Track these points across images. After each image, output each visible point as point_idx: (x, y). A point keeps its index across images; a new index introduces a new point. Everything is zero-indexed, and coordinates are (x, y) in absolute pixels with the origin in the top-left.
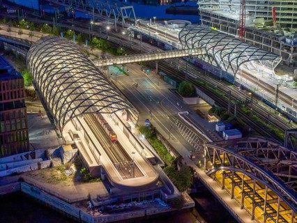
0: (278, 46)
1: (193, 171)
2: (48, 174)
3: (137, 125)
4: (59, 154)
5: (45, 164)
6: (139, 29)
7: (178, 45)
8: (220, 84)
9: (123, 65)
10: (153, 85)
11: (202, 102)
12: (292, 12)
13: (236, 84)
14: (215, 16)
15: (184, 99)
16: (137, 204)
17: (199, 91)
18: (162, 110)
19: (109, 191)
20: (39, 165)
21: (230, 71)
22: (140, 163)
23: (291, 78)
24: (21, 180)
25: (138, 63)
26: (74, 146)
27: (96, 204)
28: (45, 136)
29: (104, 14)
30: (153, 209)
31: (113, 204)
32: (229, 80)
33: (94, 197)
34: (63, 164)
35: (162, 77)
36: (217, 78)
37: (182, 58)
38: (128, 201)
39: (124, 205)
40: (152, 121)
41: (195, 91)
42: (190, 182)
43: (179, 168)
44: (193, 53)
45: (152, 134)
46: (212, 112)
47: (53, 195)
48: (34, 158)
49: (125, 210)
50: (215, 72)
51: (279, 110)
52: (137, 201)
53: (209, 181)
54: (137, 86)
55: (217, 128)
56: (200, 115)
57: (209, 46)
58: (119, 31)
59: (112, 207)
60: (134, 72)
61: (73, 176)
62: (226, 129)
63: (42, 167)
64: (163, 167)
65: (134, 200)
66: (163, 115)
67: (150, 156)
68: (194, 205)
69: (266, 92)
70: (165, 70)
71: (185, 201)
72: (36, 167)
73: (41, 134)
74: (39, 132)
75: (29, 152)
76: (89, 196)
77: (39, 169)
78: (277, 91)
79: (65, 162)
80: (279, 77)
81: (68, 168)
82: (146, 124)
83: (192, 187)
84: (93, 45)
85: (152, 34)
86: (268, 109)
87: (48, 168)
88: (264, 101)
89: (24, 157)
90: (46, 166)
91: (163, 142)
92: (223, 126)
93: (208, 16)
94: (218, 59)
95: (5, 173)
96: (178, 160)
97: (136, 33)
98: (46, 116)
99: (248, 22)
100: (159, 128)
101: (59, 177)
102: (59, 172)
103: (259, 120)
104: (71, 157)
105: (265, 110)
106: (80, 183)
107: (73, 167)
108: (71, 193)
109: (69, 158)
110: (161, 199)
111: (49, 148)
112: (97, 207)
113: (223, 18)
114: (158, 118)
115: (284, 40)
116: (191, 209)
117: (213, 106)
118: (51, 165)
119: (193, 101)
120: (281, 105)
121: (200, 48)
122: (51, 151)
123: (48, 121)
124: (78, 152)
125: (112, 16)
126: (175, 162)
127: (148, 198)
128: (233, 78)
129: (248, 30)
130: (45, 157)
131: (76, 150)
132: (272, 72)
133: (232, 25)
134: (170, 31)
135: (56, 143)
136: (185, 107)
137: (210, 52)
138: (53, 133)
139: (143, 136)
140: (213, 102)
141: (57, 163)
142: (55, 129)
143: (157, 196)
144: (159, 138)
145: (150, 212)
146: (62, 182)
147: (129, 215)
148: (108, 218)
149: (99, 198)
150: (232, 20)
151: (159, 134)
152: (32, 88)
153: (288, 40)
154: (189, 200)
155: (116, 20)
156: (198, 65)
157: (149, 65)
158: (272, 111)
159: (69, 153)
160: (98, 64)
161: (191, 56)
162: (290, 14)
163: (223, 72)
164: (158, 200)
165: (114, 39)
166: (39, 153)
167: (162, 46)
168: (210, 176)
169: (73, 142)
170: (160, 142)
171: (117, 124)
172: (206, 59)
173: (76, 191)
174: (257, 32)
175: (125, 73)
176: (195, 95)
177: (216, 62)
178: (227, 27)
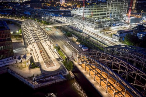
0: (94, 22)
1: (73, 63)
2: (20, 65)
3: (53, 46)
4: (25, 57)
5: (19, 61)
6: (55, 18)
7: (66, 22)
8: (78, 33)
9: (50, 27)
10: (59, 33)
11: (74, 38)
13: (83, 33)
14: (75, 15)
15: (68, 37)
16: (52, 77)
17: (72, 35)
18: (62, 41)
19: (42, 72)
20: (17, 61)
21: (81, 29)
23: (99, 31)
24: (8, 68)
25: (54, 27)
26: (31, 54)
28: (22, 50)
29: (46, 15)
30: (58, 80)
31: (43, 78)
35: (61, 31)
36: (77, 31)
37: (67, 26)
38: (49, 77)
39: (47, 79)
40: (58, 44)
41: (71, 35)
42: (72, 67)
43: (68, 62)
44: (70, 24)
45: (58, 49)
46: (77, 41)
47: (19, 75)
48: (15, 59)
50: (76, 30)
51: (98, 40)
53: (79, 67)
54: (54, 33)
55: (80, 46)
56: (73, 42)
57: (75, 22)
58: (50, 19)
60: (53, 30)
61: (29, 66)
62: (83, 47)
63: (18, 62)
64: (62, 61)
66: (62, 42)
67: (57, 57)
68: (74, 77)
69: (93, 35)
70: (62, 29)
71: (71, 76)
72: (16, 62)
73: (20, 50)
74: (20, 49)
75: (13, 57)
76: (33, 75)
77: (17, 63)
79: (27, 60)
80: (96, 31)
81: (27, 62)
82: (56, 45)
83: (73, 69)
84: (42, 23)
85: (59, 20)
86: (94, 40)
87: (20, 62)
88: (93, 37)
89: (11, 59)
90: (19, 62)
91: (62, 51)
92: (82, 46)
93: (73, 15)
94: (78, 26)
95: (2, 65)
96: (68, 59)
97: (54, 20)
98: (23, 43)
99: (85, 16)
100: (61, 47)
101: (24, 66)
102: (24, 64)
103: (92, 43)
104: (29, 58)
105: (93, 40)
106: (31, 69)
107: (29, 62)
108: (27, 74)
110: (62, 75)
111: (21, 55)
112: (36, 80)
113: (78, 15)
114: (60, 43)
115: (96, 20)
117: (77, 39)
121: (72, 23)
122: (22, 56)
123: (24, 45)
124: (32, 56)
125: (48, 16)
126: (66, 59)
127: (57, 75)
128: (82, 31)
129: (85, 18)
130: (20, 58)
131: (31, 55)
132: (93, 29)
133: (80, 17)
134: (63, 19)
135: (25, 53)
136: (69, 40)
137: (75, 24)
138: (25, 49)
139: (55, 50)
140: (77, 38)
141: (24, 60)
142: (25, 47)
143: (60, 73)
145: (57, 81)
146: (24, 69)
147: (49, 83)
148: (40, 85)
150: (80, 16)
151: (61, 49)
152: (21, 34)
153: (97, 20)
154: (72, 75)
155: (49, 17)
156: (72, 28)
157: (57, 28)
158: (96, 40)
159: (29, 56)
160: (42, 27)
161: (69, 25)
163: (79, 29)
164: (61, 75)
165: (48, 21)
166: (17, 57)
167: (61, 23)
169: (30, 52)
170: (61, 51)
172: (74, 26)
173: (29, 73)
174: (87, 19)
175: (50, 30)
176: (71, 36)
178: (79, 18)
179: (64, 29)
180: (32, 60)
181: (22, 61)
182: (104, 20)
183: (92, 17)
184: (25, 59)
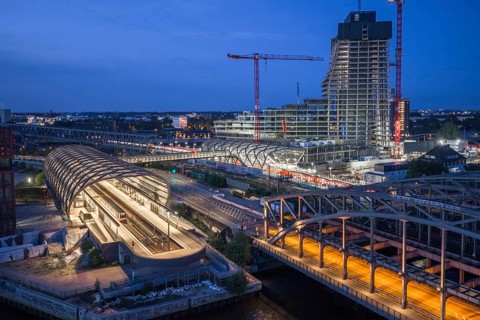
2: (37, 263)
4: (60, 238)
5: (36, 251)
16: (175, 291)
17: (229, 181)
19: (130, 275)
20: (26, 252)
22: (176, 235)
28: (46, 221)
31: (137, 293)
32: (255, 175)
33: (105, 284)
34: (64, 249)
35: (189, 175)
38: (161, 288)
39: (154, 294)
41: (225, 181)
43: (229, 241)
45: (186, 213)
48: (21, 243)
49: (156, 301)
52: (175, 287)
59: (135, 298)
61: (75, 262)
63: (31, 256)
65: (170, 285)
68: (260, 287)
71: (247, 282)
72: (22, 256)
73: (40, 220)
74: (38, 218)
75: (14, 237)
76: (98, 284)
77: (26, 258)
79: (67, 247)
81: (70, 253)
87: (40, 256)
89: (4, 244)
90: (36, 254)
91: (200, 219)
101: (55, 265)
102: (56, 260)
104: (77, 239)
106: (85, 271)
107: (78, 252)
108: (68, 284)
109: (74, 242)
110: (212, 281)
111: (47, 232)
112: (109, 300)
115: (298, 144)
117: (248, 190)
122: (49, 235)
124: (89, 232)
126: (223, 234)
127: (192, 281)
128: (260, 172)
130: (39, 241)
131: (85, 230)
135: (60, 226)
137: (234, 152)
138: (59, 218)
139: (176, 213)
140: (248, 186)
141: (55, 248)
142: (61, 214)
143: (204, 277)
144: (195, 217)
145: (196, 300)
146: (57, 272)
149: (114, 286)
151: (194, 210)
153: (302, 145)
154: (252, 281)
159: (76, 234)
164: (207, 282)
168: (274, 244)
169: (82, 224)
170: (197, 220)
173: (78, 281)
176: (225, 185)
177: (241, 161)
180: (87, 242)
181: (46, 250)
182: (326, 143)
183: (286, 136)
184: (61, 246)
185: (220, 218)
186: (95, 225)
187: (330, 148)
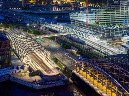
0: (101, 31)
1: (72, 71)
2: (19, 74)
3: (50, 58)
4: (23, 67)
5: (18, 71)
6: (47, 26)
7: (63, 31)
8: (80, 44)
9: (43, 38)
10: (54, 45)
11: (73, 51)
12: (106, 19)
13: (86, 44)
14: (76, 21)
16: (52, 82)
17: (72, 47)
18: (59, 53)
19: (42, 78)
20: (16, 71)
21: (83, 40)
22: (53, 69)
23: (106, 42)
24: (10, 76)
25: (48, 38)
27: (38, 82)
28: (17, 62)
29: (33, 21)
30: (58, 84)
32: (83, 43)
33: (37, 80)
34: (24, 71)
35: (58, 43)
36: (79, 42)
37: (64, 36)
38: (49, 81)
41: (70, 47)
43: (67, 71)
44: (69, 33)
45: (56, 61)
46: (77, 53)
47: (22, 80)
48: (13, 69)
49: (48, 84)
50: (77, 41)
51: (102, 52)
52: (53, 81)
53: (78, 74)
54: (48, 45)
55: (80, 58)
56: (73, 54)
57: (75, 31)
59: (44, 83)
60: (47, 41)
61: (29, 74)
62: (83, 58)
63: (17, 72)
64: (61, 71)
65: (51, 81)
66: (59, 54)
67: (56, 67)
68: (73, 82)
69: (97, 47)
70: (58, 40)
71: (69, 81)
72: (15, 72)
73: (15, 61)
76: (35, 80)
77: (16, 73)
78: (101, 46)
79: (25, 70)
80: (102, 42)
81: (26, 72)
82: (53, 57)
84: (30, 32)
85: (53, 28)
86: (98, 52)
88: (96, 49)
92: (82, 57)
93: (74, 21)
94: (79, 36)
97: (46, 28)
98: (16, 56)
99: (89, 22)
100: (58, 59)
101: (24, 75)
102: (23, 73)
103: (94, 55)
105: (96, 52)
106: (31, 77)
107: (28, 72)
108: (28, 80)
109: (26, 69)
110: (61, 80)
112: (38, 83)
113: (80, 21)
114: (58, 56)
115: (103, 29)
116: (72, 84)
117: (77, 51)
118: (20, 71)
119: (70, 50)
120: (103, 50)
121: (72, 32)
122: (20, 67)
123: (17, 57)
125: (36, 22)
126: (65, 69)
127: (57, 80)
128: (84, 42)
129: (89, 25)
130: (18, 68)
131: (29, 66)
132: (99, 40)
133: (83, 24)
134: (59, 27)
135: (21, 64)
136: (67, 52)
137: (75, 33)
138: (19, 61)
139: (53, 61)
141: (22, 70)
142: (20, 60)
143: (59, 79)
144: (58, 62)
146: (25, 77)
147: (50, 86)
148: (43, 87)
149: (39, 81)
150: (83, 22)
153: (104, 29)
155: (38, 23)
156: (71, 38)
157: (52, 38)
158: (99, 52)
159: (26, 67)
161: (68, 35)
162: (105, 20)
163: (80, 40)
165: (37, 30)
166: (15, 67)
167: (57, 32)
168: (78, 72)
169: (27, 64)
170: (59, 63)
171: (43, 57)
172: (74, 36)
173: (30, 79)
174: (93, 26)
175: (43, 41)
176: (70, 48)
178: (81, 25)
179: (60, 40)
180: (30, 69)
182: (115, 28)
183: (99, 23)
185: (65, 63)
186: (31, 64)
187: (116, 30)
